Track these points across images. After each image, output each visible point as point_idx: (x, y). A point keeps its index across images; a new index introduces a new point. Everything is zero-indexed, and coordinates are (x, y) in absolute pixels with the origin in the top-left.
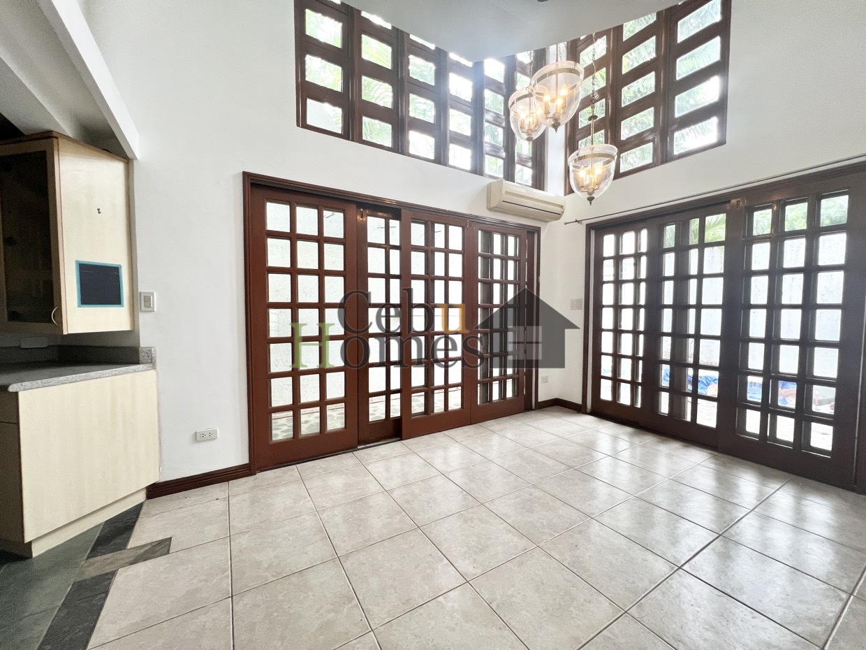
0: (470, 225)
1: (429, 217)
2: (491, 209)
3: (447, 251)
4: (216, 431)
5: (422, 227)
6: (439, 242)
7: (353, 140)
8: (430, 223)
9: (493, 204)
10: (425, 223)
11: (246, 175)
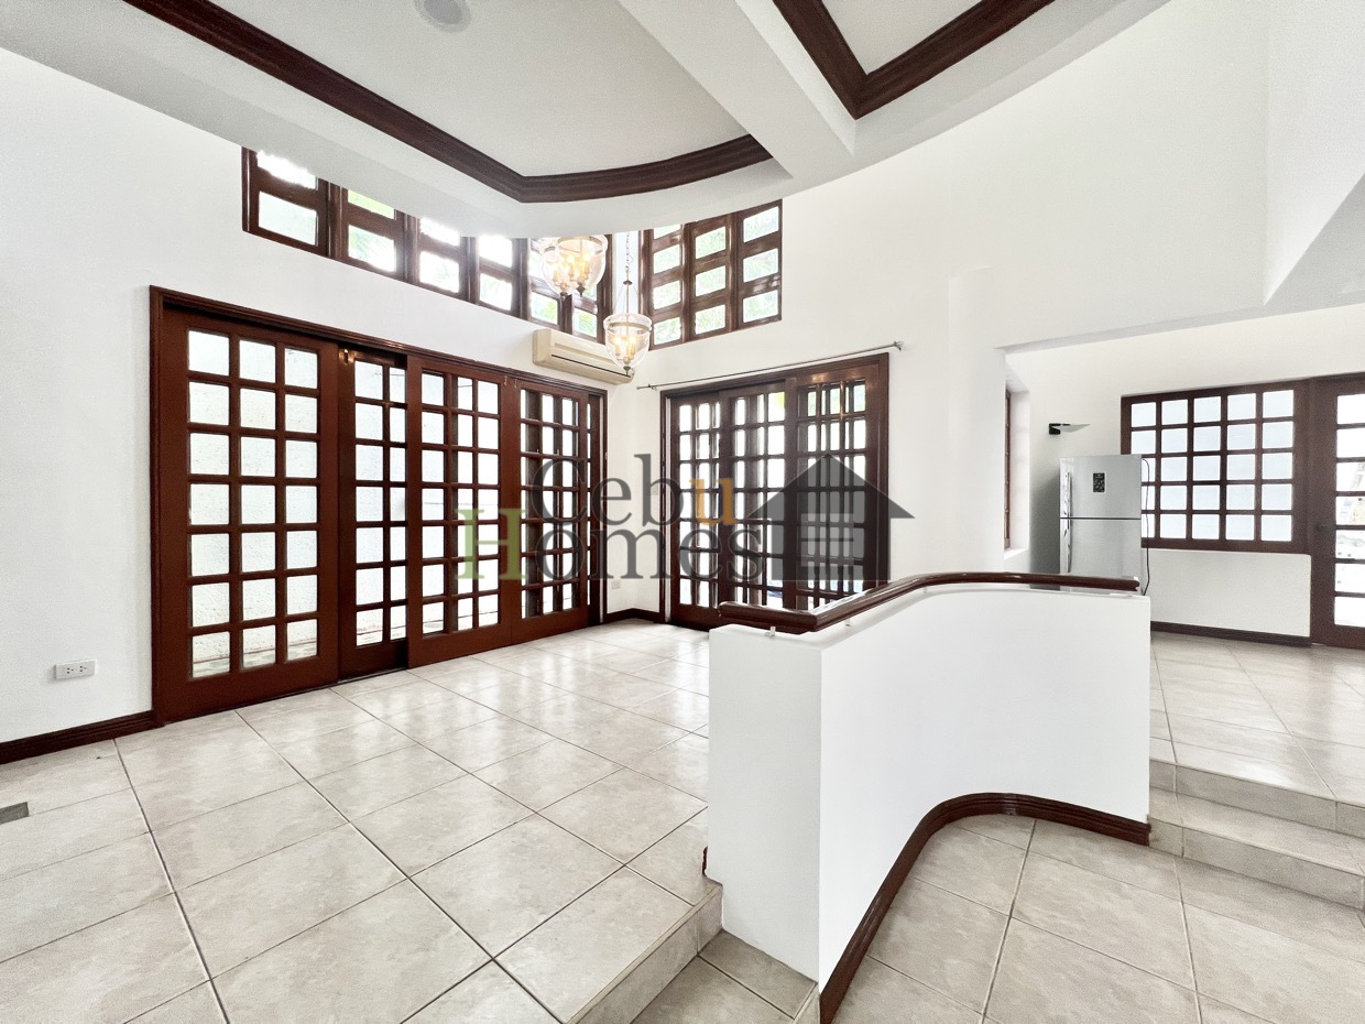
0: (508, 382)
1: (450, 368)
2: (537, 363)
3: (475, 414)
4: (92, 663)
5: (440, 381)
6: (464, 401)
7: (333, 257)
8: (450, 377)
9: (540, 358)
10: (444, 375)
11: (155, 292)
